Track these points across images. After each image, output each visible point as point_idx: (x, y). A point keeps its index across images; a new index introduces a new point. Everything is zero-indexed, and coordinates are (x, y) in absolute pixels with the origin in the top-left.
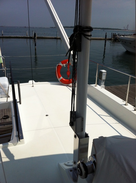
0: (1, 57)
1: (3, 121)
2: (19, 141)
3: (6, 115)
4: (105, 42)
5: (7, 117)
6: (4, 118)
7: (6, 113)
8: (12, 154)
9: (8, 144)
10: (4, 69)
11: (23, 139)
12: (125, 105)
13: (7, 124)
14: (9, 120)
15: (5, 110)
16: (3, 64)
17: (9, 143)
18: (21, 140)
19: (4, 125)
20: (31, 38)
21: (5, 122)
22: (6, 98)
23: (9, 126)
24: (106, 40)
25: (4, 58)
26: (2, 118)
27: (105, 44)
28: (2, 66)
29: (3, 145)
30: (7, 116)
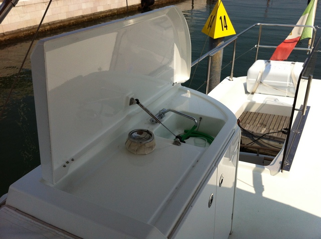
0: (311, 27)
1: (280, 136)
6: (283, 132)
8: (263, 186)
10: (310, 49)
11: (289, 170)
19: (280, 142)
25: (315, 30)
28: (308, 45)
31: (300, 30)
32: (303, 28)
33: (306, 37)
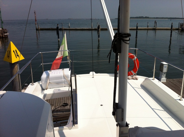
0: (67, 51)
1: (62, 108)
2: (74, 126)
3: (65, 103)
4: (171, 33)
5: (66, 105)
6: (63, 106)
7: (66, 101)
9: (63, 127)
10: (69, 61)
11: (77, 124)
12: (180, 100)
13: (66, 111)
14: (67, 107)
15: (66, 98)
16: (68, 57)
17: (65, 127)
18: (75, 125)
19: (63, 112)
20: (95, 30)
21: (64, 109)
22: (68, 87)
23: (67, 113)
24: (172, 30)
25: (69, 52)
26: (62, 105)
27: (171, 35)
28: (67, 59)
29: (59, 128)
30: (67, 103)
31: (61, 53)
32: (63, 52)
33: (65, 56)
